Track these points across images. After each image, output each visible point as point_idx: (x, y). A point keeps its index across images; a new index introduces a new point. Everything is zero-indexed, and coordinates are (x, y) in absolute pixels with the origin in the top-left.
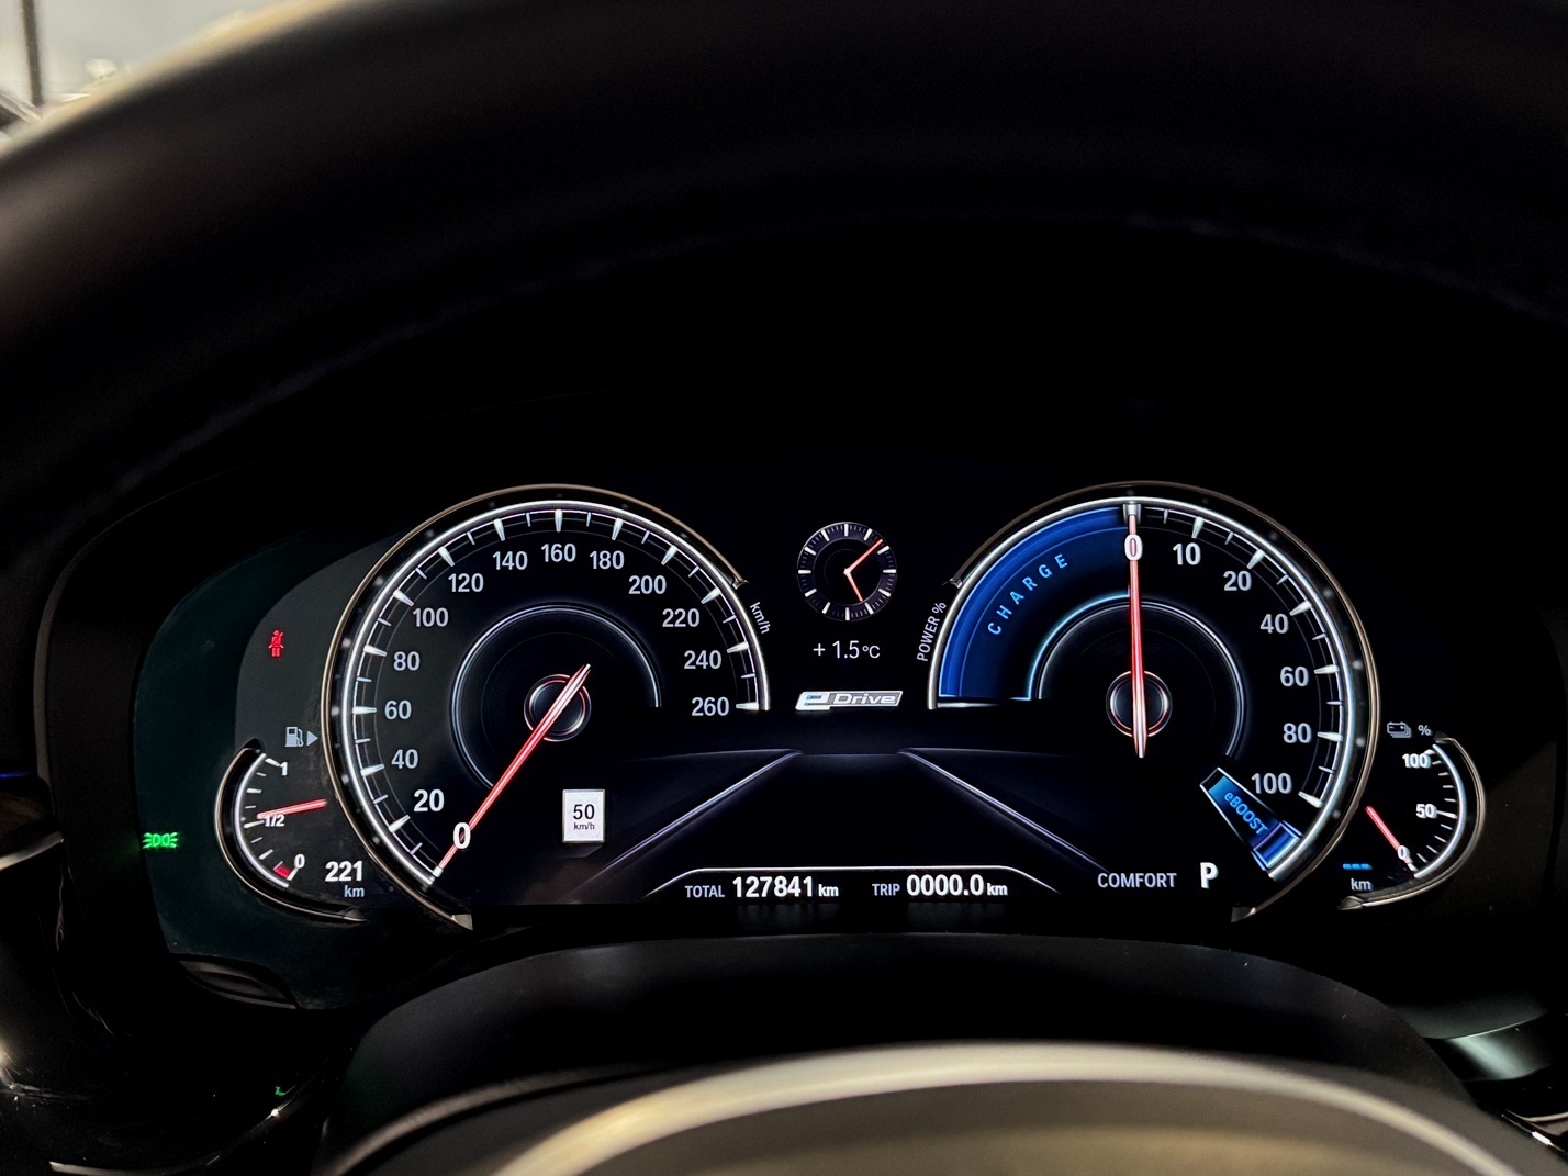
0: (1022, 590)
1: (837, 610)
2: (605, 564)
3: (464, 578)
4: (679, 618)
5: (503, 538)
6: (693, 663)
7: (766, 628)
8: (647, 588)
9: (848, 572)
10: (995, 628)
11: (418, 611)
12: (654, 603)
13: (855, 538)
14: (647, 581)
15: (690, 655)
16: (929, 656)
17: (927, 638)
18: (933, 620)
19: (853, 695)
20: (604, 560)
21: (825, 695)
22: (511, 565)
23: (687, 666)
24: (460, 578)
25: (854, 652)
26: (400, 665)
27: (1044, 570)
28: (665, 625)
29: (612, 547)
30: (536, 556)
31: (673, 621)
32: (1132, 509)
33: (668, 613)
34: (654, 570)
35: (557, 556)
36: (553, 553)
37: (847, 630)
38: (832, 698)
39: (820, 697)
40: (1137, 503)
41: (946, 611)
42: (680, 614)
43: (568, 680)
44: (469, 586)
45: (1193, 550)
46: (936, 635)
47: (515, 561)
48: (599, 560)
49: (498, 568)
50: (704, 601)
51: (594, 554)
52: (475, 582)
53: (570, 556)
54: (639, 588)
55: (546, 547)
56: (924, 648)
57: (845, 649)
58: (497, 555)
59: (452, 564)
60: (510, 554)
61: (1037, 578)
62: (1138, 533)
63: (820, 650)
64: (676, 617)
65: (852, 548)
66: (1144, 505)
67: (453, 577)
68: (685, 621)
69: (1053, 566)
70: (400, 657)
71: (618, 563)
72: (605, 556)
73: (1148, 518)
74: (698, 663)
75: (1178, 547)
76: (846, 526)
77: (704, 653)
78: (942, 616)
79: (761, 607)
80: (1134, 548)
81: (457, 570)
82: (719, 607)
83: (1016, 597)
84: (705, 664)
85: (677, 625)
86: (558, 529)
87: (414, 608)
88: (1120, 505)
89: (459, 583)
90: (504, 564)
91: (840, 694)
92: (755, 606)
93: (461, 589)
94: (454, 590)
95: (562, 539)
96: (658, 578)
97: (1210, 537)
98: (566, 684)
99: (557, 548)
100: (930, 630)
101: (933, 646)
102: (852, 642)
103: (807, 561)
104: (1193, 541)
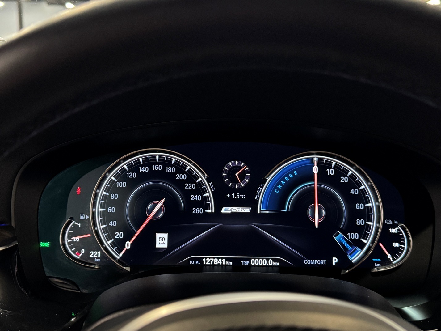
0: (285, 180)
1: (233, 185)
3: (131, 174)
4: (190, 186)
5: (142, 163)
6: (193, 199)
7: (214, 189)
8: (181, 178)
9: (237, 174)
10: (277, 191)
11: (118, 183)
12: (183, 182)
13: (239, 165)
14: (181, 176)
15: (192, 197)
16: (258, 198)
17: (258, 193)
18: (260, 188)
19: (237, 209)
20: (170, 170)
21: (229, 208)
22: (144, 171)
23: (191, 199)
24: (130, 174)
25: (238, 197)
26: (112, 197)
27: (291, 175)
28: (186, 188)
29: (172, 166)
30: (151, 168)
31: (188, 187)
32: (315, 160)
33: (187, 185)
34: (183, 172)
35: (157, 168)
36: (155, 167)
37: (236, 191)
38: (231, 209)
39: (228, 209)
40: (317, 157)
41: (263, 186)
43: (158, 203)
44: (132, 176)
45: (332, 171)
46: (261, 192)
47: (145, 169)
48: (168, 170)
49: (140, 171)
50: (197, 182)
51: (167, 168)
52: (134, 175)
53: (160, 168)
54: (179, 178)
55: (154, 166)
56: (257, 196)
57: (235, 196)
58: (140, 168)
59: (128, 170)
60: (144, 167)
61: (289, 177)
62: (317, 165)
63: (228, 196)
65: (238, 168)
66: (319, 158)
67: (128, 173)
68: (191, 187)
69: (293, 174)
70: (112, 195)
71: (173, 171)
73: (320, 162)
74: (195, 199)
75: (328, 170)
76: (236, 162)
77: (196, 196)
79: (213, 184)
80: (316, 170)
81: (129, 172)
82: (201, 183)
83: (283, 183)
84: (196, 199)
86: (157, 161)
88: (312, 158)
89: (129, 175)
90: (142, 170)
91: (233, 208)
92: (211, 183)
93: (130, 177)
94: (128, 177)
95: (158, 164)
96: (184, 175)
97: (337, 167)
98: (158, 204)
99: (157, 166)
100: (259, 191)
101: (260, 195)
102: (237, 194)
103: (225, 171)
104: (332, 168)
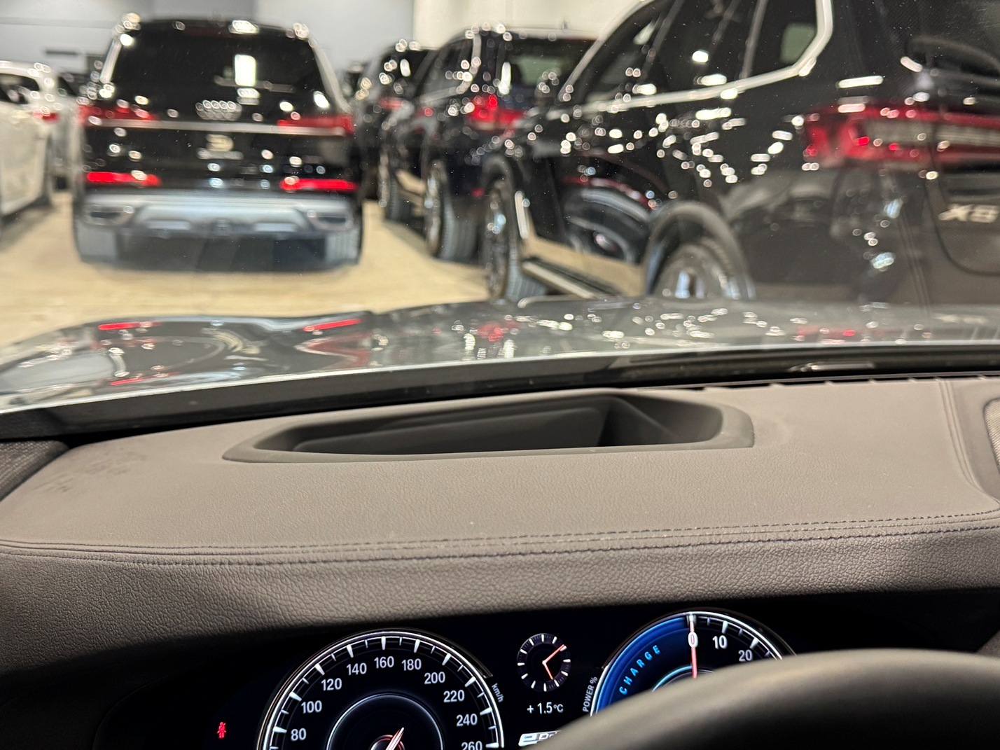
0: (637, 667)
1: (539, 686)
2: (410, 667)
3: (330, 682)
4: (454, 696)
5: (352, 655)
6: (462, 722)
7: (501, 699)
8: (434, 680)
9: (544, 663)
10: (623, 690)
11: (304, 704)
12: (439, 689)
13: (548, 643)
14: (434, 676)
15: (460, 718)
16: (589, 709)
17: (588, 698)
18: (590, 688)
19: (549, 734)
20: (411, 665)
21: (534, 735)
22: (357, 672)
23: (458, 724)
24: (328, 681)
25: (549, 709)
26: (295, 737)
27: (647, 655)
28: (445, 701)
29: (414, 657)
30: (371, 665)
31: (450, 698)
32: (692, 619)
33: (447, 694)
34: (438, 668)
35: (383, 664)
37: (544, 698)
38: (539, 736)
39: (531, 737)
40: (694, 615)
41: (597, 682)
42: (454, 693)
43: (391, 738)
44: (333, 686)
45: (723, 640)
46: (592, 696)
47: (359, 669)
48: (407, 665)
49: (350, 674)
50: (467, 685)
51: (404, 661)
52: (335, 684)
53: (391, 664)
54: (430, 680)
55: (377, 659)
56: (587, 704)
57: (544, 708)
58: (349, 666)
59: (323, 673)
60: (356, 665)
61: (644, 660)
62: (695, 632)
63: (531, 709)
64: (451, 696)
65: (546, 649)
66: (697, 615)
67: (324, 681)
68: (456, 698)
69: (652, 652)
70: (295, 732)
71: (418, 666)
72: (410, 662)
73: (700, 622)
74: (464, 722)
75: (715, 638)
76: (543, 636)
77: (467, 716)
78: (595, 685)
79: (498, 687)
80: (693, 640)
81: (326, 677)
82: (474, 689)
83: (634, 671)
84: (468, 723)
85: (452, 700)
86: (384, 648)
87: (302, 702)
88: (685, 616)
89: (328, 685)
90: (353, 671)
91: (542, 734)
92: (494, 686)
93: (329, 689)
94: (325, 689)
95: (386, 654)
96: (441, 673)
97: (731, 632)
98: (390, 741)
99: (383, 660)
100: (589, 693)
101: (591, 703)
102: (548, 703)
103: (523, 658)
104: (723, 634)
